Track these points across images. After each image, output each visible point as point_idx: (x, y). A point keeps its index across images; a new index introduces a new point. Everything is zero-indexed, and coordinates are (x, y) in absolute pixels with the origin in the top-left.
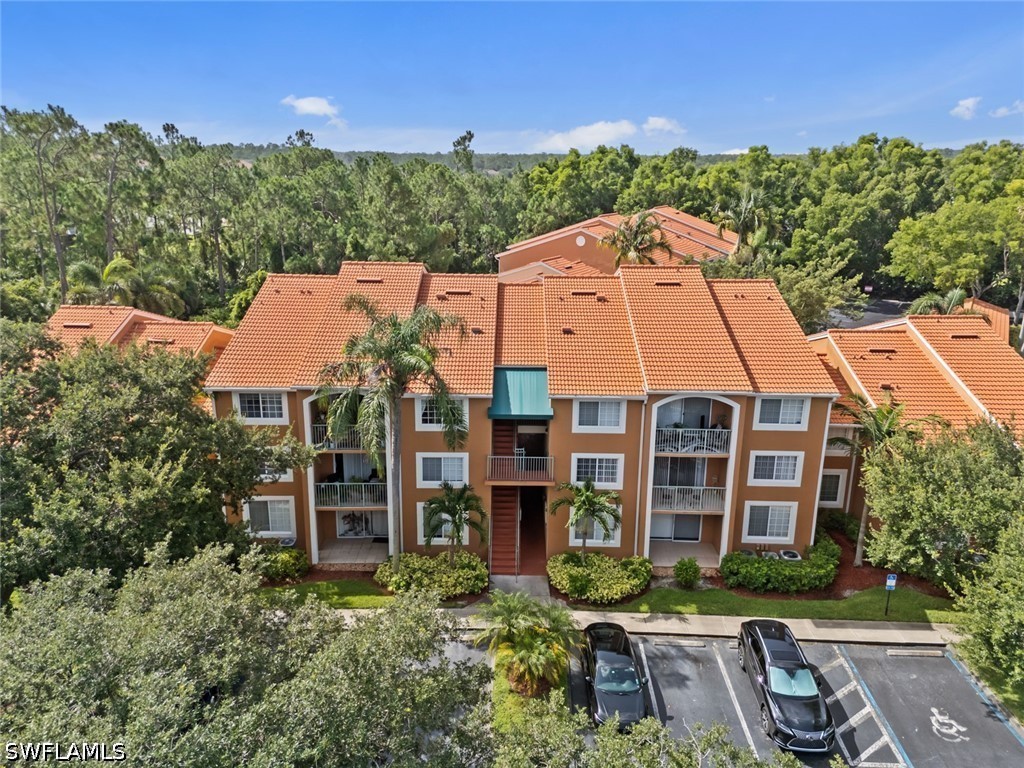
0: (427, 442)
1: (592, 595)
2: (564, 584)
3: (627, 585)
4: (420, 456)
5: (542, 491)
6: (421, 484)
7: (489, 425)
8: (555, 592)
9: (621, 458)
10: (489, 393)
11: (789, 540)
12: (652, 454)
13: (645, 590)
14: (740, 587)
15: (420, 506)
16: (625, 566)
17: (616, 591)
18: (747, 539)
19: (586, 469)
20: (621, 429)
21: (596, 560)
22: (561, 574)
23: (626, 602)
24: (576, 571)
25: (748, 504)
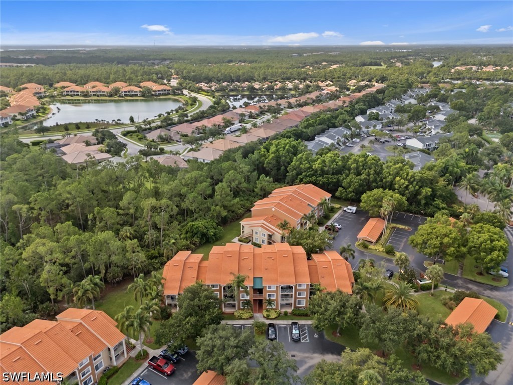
0: (242, 292)
1: (270, 317)
2: (265, 316)
3: (276, 315)
4: (241, 294)
5: (262, 300)
6: (241, 298)
7: (252, 290)
8: (264, 317)
9: (275, 294)
10: (253, 285)
11: (304, 305)
12: (280, 293)
13: (279, 316)
14: (294, 315)
15: (241, 302)
16: (276, 312)
17: (274, 317)
18: (297, 305)
19: (269, 296)
20: (275, 290)
21: (271, 311)
22: (265, 313)
23: (275, 319)
24: (268, 313)
25: (297, 300)
